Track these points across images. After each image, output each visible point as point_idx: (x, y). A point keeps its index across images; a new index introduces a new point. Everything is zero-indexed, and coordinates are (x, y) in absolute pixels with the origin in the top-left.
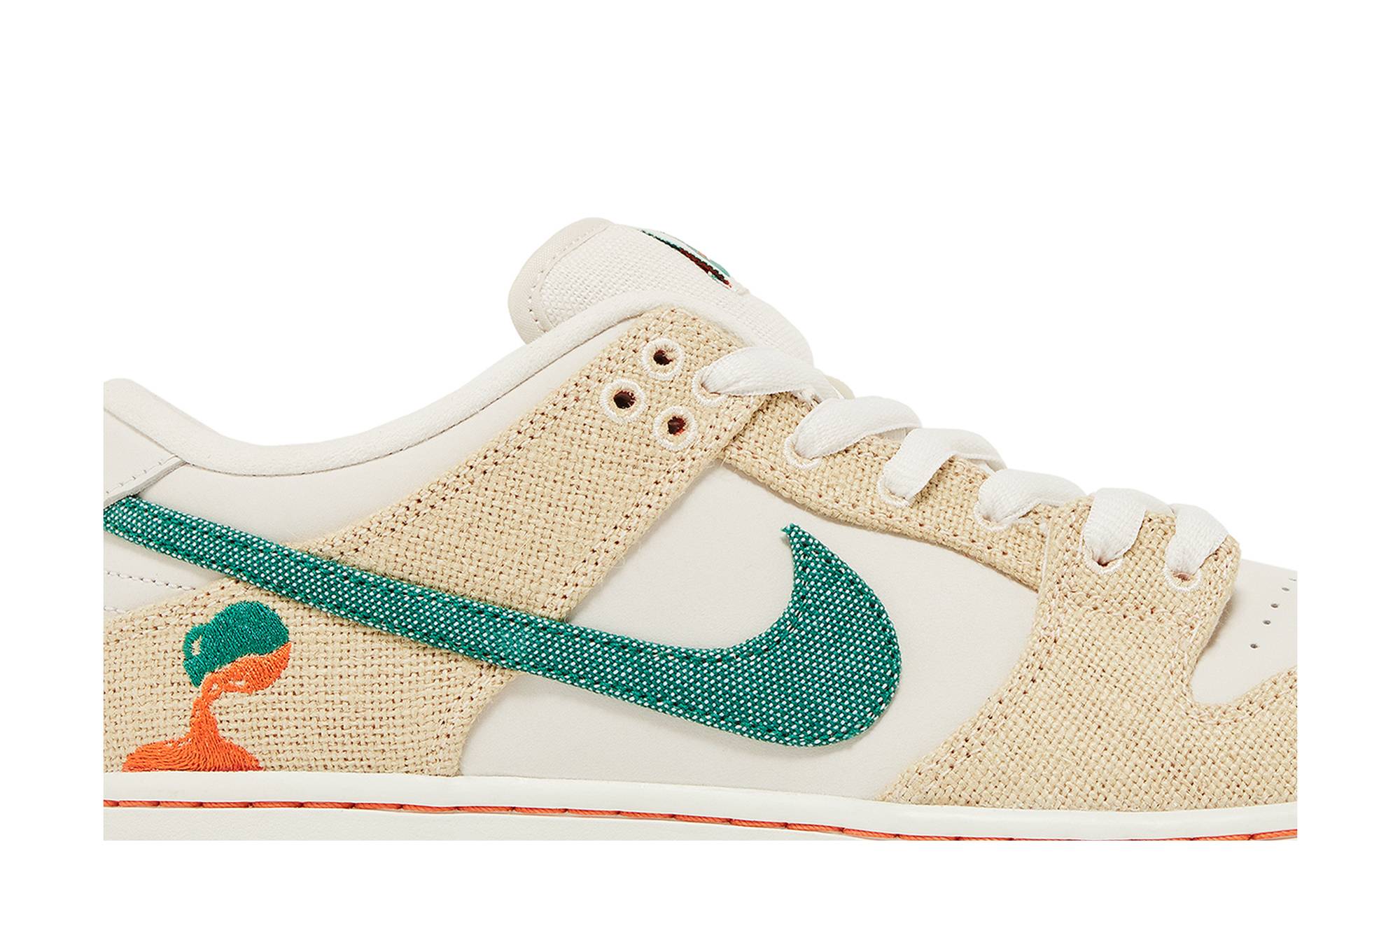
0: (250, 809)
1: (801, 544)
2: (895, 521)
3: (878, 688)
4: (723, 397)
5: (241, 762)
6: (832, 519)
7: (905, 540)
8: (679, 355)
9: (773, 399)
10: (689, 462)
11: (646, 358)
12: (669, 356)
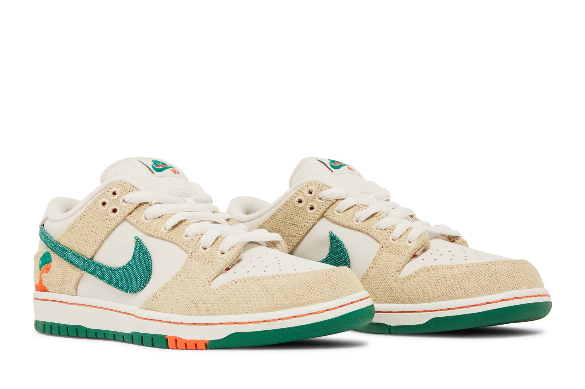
0: (47, 302)
1: (138, 241)
2: (164, 236)
3: (144, 279)
4: (128, 204)
5: (46, 290)
6: (149, 235)
7: (164, 241)
8: (118, 193)
9: (141, 204)
10: (116, 220)
11: (110, 194)
12: (116, 193)
